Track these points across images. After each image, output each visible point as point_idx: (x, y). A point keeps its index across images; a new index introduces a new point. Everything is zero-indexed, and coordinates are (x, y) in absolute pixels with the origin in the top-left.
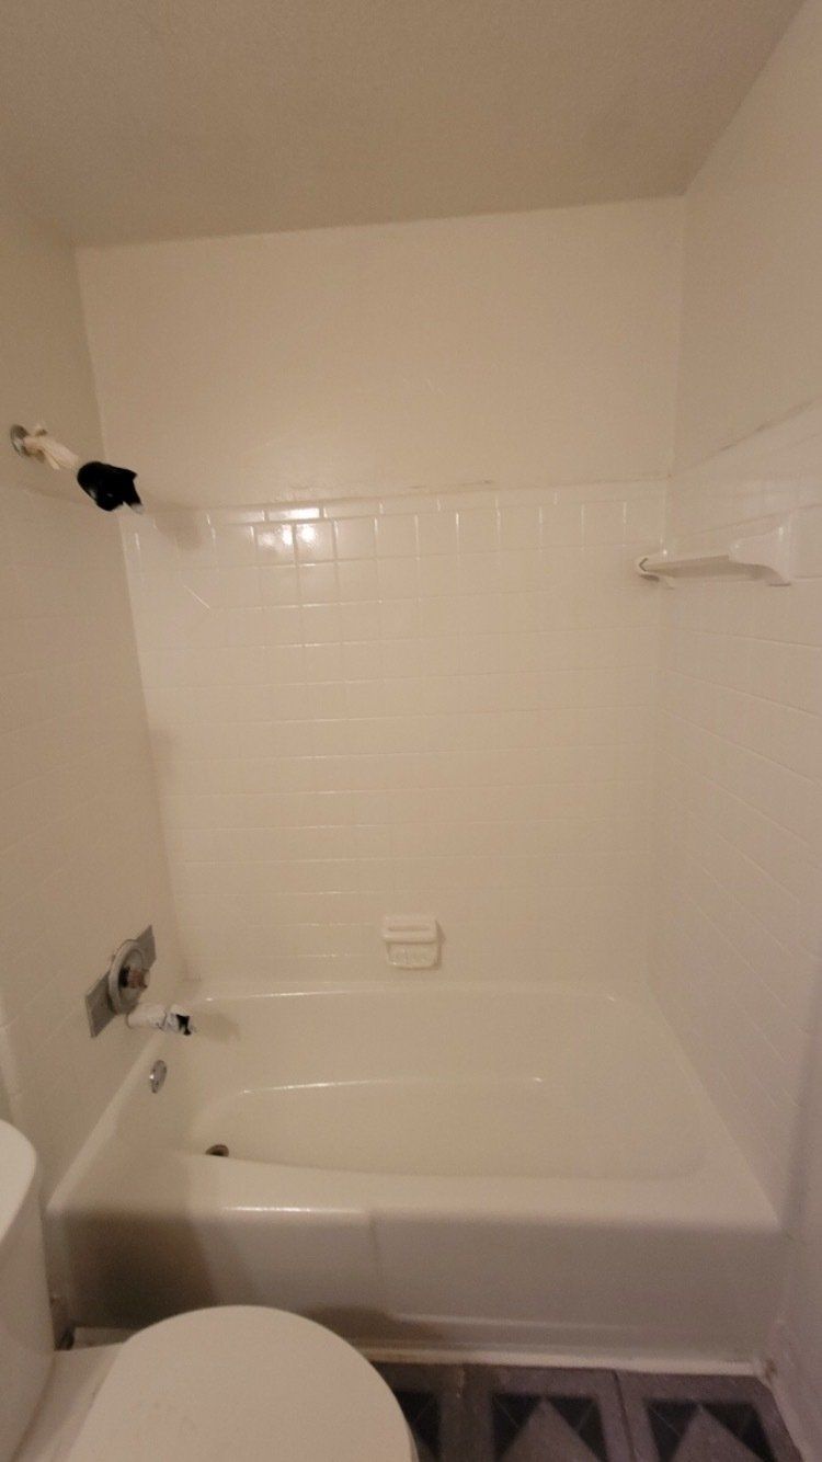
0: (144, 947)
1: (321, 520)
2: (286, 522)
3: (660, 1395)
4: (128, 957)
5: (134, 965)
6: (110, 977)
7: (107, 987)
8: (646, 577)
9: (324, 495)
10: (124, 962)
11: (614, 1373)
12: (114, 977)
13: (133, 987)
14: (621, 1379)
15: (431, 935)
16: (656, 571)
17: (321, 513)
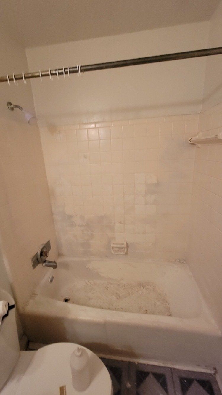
0: (47, 246)
1: (95, 127)
2: (85, 129)
3: (184, 376)
4: (43, 248)
5: (45, 250)
6: (38, 254)
7: (37, 256)
8: (191, 144)
9: (96, 120)
10: (42, 250)
11: (171, 368)
12: (39, 253)
13: (44, 256)
14: (172, 370)
15: (125, 246)
16: (194, 142)
17: (95, 126)
